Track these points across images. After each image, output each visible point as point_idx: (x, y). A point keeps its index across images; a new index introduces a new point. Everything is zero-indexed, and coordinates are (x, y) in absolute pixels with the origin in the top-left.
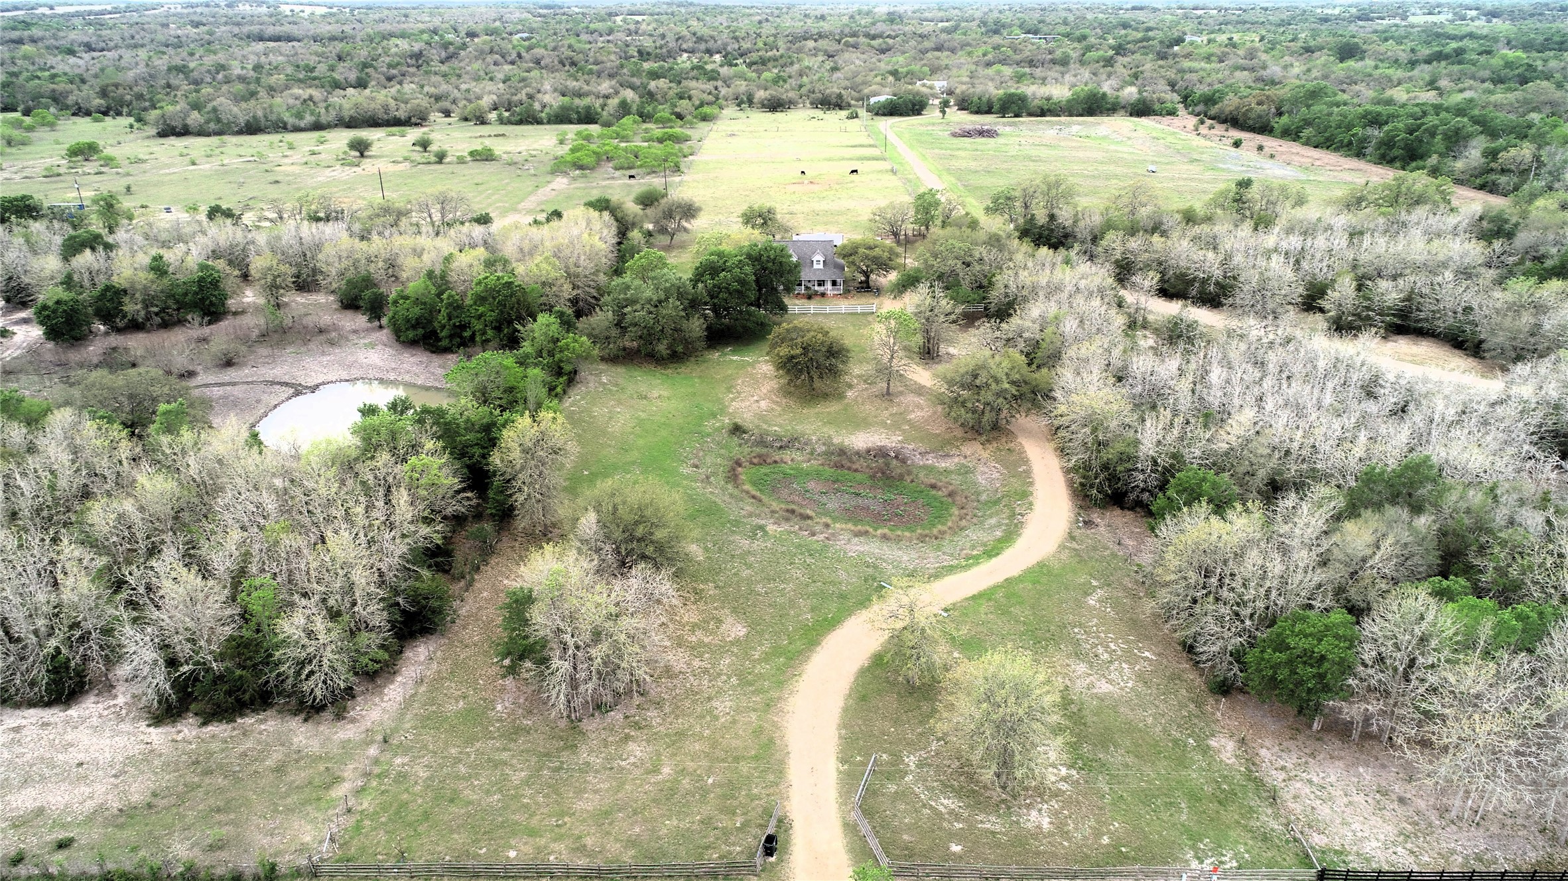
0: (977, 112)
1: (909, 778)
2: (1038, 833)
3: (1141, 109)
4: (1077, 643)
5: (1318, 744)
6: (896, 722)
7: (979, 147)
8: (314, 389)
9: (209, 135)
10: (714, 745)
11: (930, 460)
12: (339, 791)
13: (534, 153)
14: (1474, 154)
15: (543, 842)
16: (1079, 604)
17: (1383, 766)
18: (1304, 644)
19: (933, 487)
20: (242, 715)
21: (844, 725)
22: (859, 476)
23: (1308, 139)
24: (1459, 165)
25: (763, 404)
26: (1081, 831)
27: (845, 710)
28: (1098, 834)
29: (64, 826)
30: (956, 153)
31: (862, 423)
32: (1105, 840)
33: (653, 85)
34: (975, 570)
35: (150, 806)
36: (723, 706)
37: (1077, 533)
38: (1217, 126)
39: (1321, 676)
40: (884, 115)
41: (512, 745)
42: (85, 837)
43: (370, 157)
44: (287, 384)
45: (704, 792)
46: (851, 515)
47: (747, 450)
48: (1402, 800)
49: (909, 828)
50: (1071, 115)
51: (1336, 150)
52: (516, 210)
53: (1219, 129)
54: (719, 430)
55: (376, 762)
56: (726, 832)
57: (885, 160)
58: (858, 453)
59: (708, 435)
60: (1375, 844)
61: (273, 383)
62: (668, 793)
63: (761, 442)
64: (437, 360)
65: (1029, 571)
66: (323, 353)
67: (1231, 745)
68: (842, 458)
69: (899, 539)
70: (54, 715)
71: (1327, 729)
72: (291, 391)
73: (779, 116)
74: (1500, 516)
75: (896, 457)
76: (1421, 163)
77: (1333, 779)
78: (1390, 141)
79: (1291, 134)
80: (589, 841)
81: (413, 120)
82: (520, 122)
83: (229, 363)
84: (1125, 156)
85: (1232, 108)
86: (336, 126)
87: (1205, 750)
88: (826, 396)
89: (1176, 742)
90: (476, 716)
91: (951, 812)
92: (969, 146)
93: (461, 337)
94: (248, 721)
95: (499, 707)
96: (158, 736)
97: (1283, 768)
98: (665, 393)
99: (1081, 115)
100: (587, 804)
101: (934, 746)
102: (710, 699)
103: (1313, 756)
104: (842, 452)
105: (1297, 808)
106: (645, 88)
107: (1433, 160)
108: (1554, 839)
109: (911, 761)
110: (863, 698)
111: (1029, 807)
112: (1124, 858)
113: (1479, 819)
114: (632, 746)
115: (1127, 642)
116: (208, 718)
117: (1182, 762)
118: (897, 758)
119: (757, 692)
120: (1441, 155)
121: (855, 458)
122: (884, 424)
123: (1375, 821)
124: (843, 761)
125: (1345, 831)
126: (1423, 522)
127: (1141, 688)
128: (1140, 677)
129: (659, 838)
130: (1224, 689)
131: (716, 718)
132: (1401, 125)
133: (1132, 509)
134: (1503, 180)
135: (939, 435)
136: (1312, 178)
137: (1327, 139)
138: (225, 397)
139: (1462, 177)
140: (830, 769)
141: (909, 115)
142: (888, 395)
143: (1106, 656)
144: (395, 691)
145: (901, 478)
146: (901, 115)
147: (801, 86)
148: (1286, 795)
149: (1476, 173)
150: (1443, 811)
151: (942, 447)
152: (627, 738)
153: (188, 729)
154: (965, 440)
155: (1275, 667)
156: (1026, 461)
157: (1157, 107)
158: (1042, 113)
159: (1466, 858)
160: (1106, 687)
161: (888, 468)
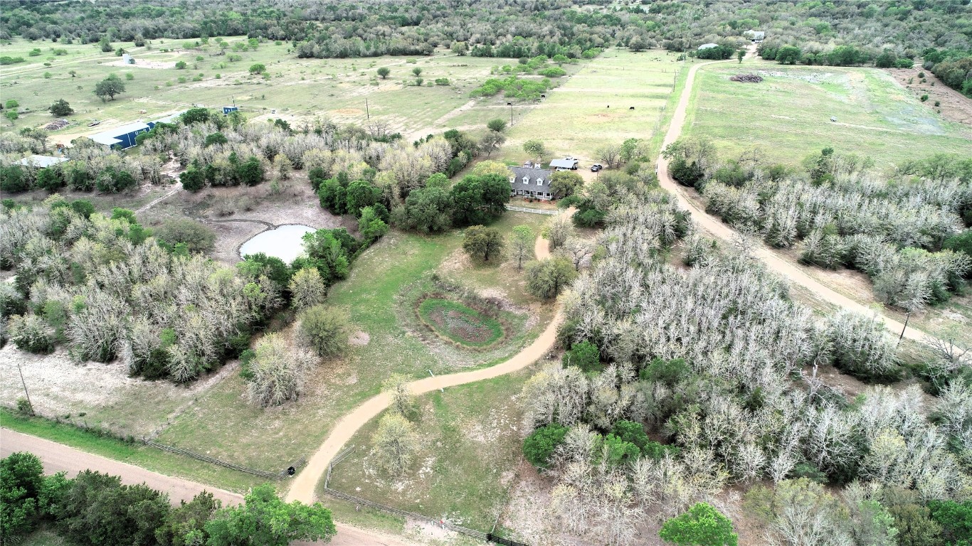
0: (767, 59)
1: (366, 458)
2: (394, 492)
3: (884, 63)
8: (276, 227)
10: (306, 428)
12: (170, 416)
13: (472, 81)
15: (221, 450)
16: (506, 397)
19: (502, 323)
20: (158, 379)
21: (359, 431)
25: (457, 265)
26: (412, 495)
27: (365, 425)
28: (417, 498)
29: (86, 408)
30: (718, 96)
31: (495, 283)
32: (418, 501)
34: (476, 372)
35: (112, 407)
36: (322, 412)
38: (931, 79)
39: (537, 455)
40: (703, 58)
41: (237, 411)
42: (90, 414)
43: (386, 79)
44: (264, 223)
45: (288, 445)
46: (455, 332)
47: (433, 289)
49: (348, 477)
52: (431, 124)
54: (427, 276)
55: (189, 407)
57: (667, 98)
58: (481, 300)
59: (421, 279)
61: (261, 222)
62: (275, 443)
63: (442, 286)
64: (333, 218)
65: (499, 377)
66: (290, 208)
67: (511, 476)
68: (472, 301)
69: (462, 349)
70: (103, 366)
72: (267, 227)
75: (497, 304)
80: (236, 454)
81: (425, 52)
82: (482, 56)
83: (248, 210)
85: (941, 69)
86: (386, 54)
87: (497, 476)
88: (490, 264)
89: (488, 469)
91: (369, 475)
92: (732, 89)
93: (344, 209)
94: (158, 382)
96: (129, 381)
97: (524, 491)
98: (417, 252)
99: (838, 65)
100: (244, 440)
102: (319, 408)
104: (474, 298)
105: (512, 509)
109: (373, 452)
111: (401, 481)
114: (277, 421)
116: (148, 378)
118: (368, 449)
119: (339, 409)
121: (478, 302)
122: (504, 285)
127: (496, 442)
128: (500, 437)
129: (259, 459)
131: (315, 417)
138: (237, 228)
141: (719, 60)
142: (520, 268)
143: (495, 425)
144: (213, 380)
145: (493, 316)
146: (714, 59)
148: (513, 503)
151: (521, 303)
152: (278, 417)
153: (139, 381)
154: (535, 300)
156: (552, 318)
157: (897, 61)
160: (481, 439)
161: (489, 310)
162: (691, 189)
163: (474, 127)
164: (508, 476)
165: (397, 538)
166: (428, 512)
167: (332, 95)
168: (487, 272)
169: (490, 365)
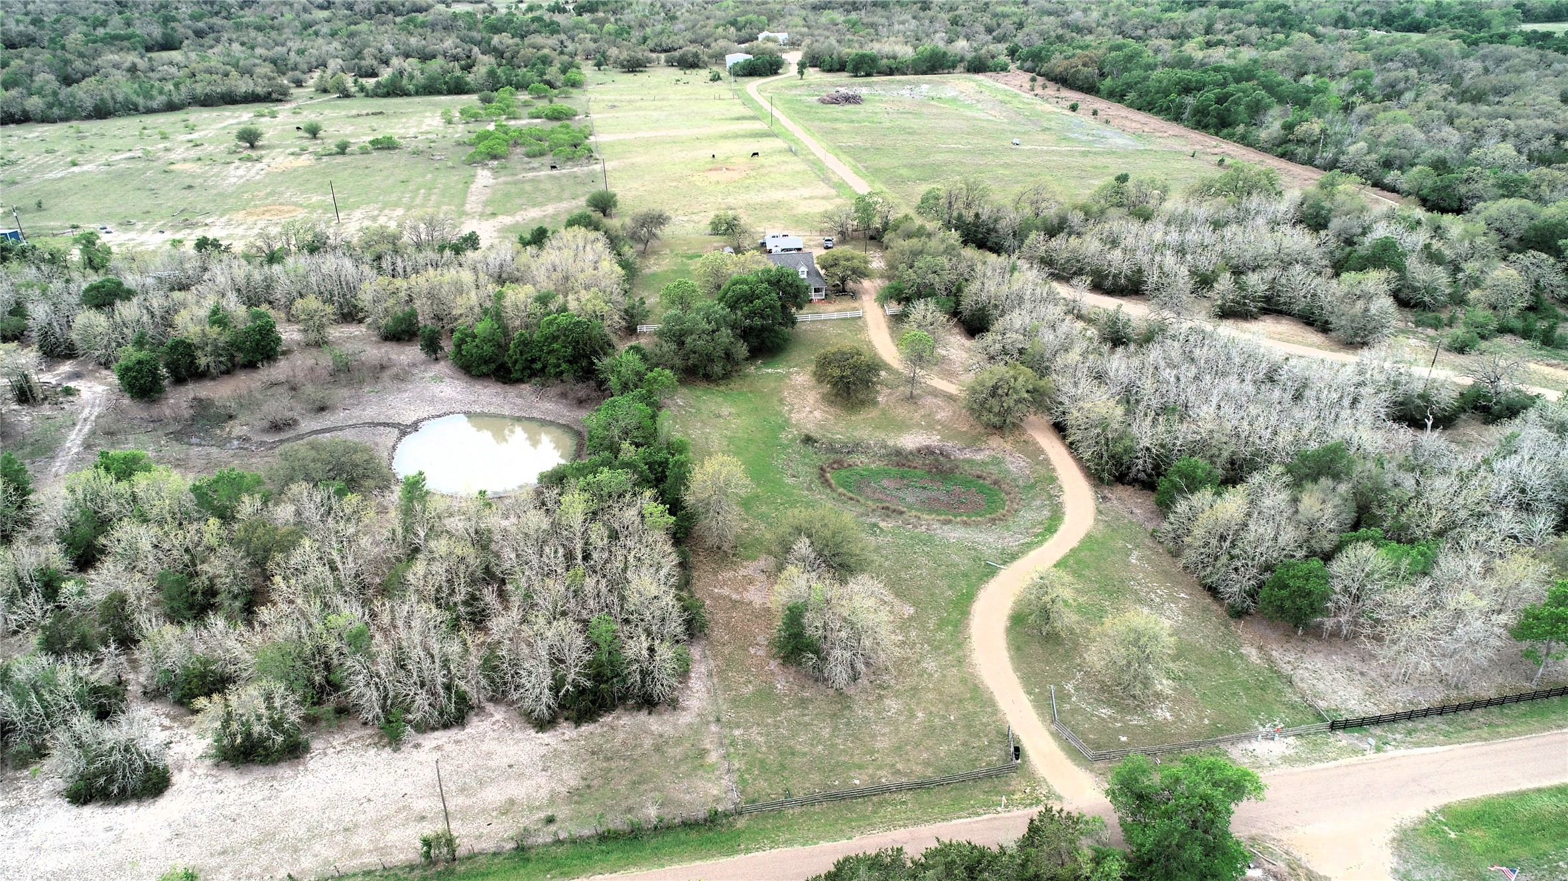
0: (830, 71)
1: (1074, 699)
2: (1166, 722)
3: (978, 66)
4: (1136, 593)
5: (1304, 644)
6: (1047, 662)
7: (854, 117)
8: (415, 426)
9: (54, 121)
10: (941, 693)
11: (968, 455)
12: (712, 758)
13: (430, 137)
14: (1272, 125)
15: (870, 771)
16: (1128, 564)
17: (1346, 653)
18: (1300, 583)
19: (979, 477)
21: (1017, 669)
22: (918, 472)
23: (1132, 102)
24: (1263, 134)
25: (817, 413)
26: (1190, 717)
27: (1012, 658)
28: (1202, 719)
29: (538, 808)
30: (838, 125)
31: (903, 427)
32: (1206, 721)
33: (496, 39)
34: (1046, 545)
35: (586, 787)
36: (930, 665)
37: (1101, 507)
38: (1048, 84)
39: (1311, 605)
40: (745, 75)
41: (806, 712)
42: (560, 813)
43: (262, 147)
44: (394, 425)
45: (953, 725)
46: (930, 506)
47: (824, 457)
48: (1362, 674)
49: (1090, 730)
50: (916, 74)
51: (1158, 113)
53: (1052, 90)
54: (794, 440)
55: (722, 735)
56: (982, 749)
57: (776, 136)
58: (911, 453)
59: (788, 446)
60: (1353, 702)
61: (374, 424)
62: (929, 730)
63: (831, 449)
64: (512, 391)
65: (1082, 542)
67: (1254, 652)
68: (900, 458)
69: (977, 524)
71: (1306, 633)
72: (397, 431)
73: (640, 77)
74: (1388, 479)
75: (941, 454)
76: (1230, 130)
77: (1319, 665)
78: (1204, 110)
79: (1116, 96)
80: (899, 766)
83: (322, 408)
84: (984, 124)
85: (1060, 69)
87: (1241, 656)
88: (863, 403)
89: (1222, 653)
90: (766, 695)
91: (1110, 717)
92: (841, 115)
93: (531, 369)
94: (608, 719)
95: (779, 686)
97: (1289, 662)
98: (733, 410)
99: (927, 74)
100: (882, 744)
101: (1078, 675)
102: (918, 662)
103: (1304, 652)
104: (898, 452)
105: (1305, 686)
106: (489, 44)
107: (1241, 129)
108: (1448, 686)
109: (1070, 687)
110: (1018, 648)
111: (1154, 707)
112: (1221, 731)
113: (1406, 679)
114: (887, 702)
115: (1167, 588)
117: (1231, 666)
118: (1061, 689)
119: (947, 653)
120: (1247, 125)
121: (910, 457)
122: (919, 425)
123: (1350, 688)
124: (1029, 693)
125: (1335, 696)
126: (1343, 488)
127: (1187, 619)
128: (1184, 612)
129: (942, 759)
130: (1238, 614)
131: (931, 675)
132: (1211, 95)
133: (1129, 484)
134: (1300, 150)
135: (966, 433)
136: (1149, 148)
137: (1149, 104)
139: (1265, 145)
140: (1025, 701)
141: (767, 75)
142: (911, 398)
143: (1158, 600)
144: (695, 686)
145: (952, 471)
147: (645, 39)
148: (1296, 679)
149: (1277, 142)
150: (1387, 677)
151: (973, 442)
152: (880, 697)
153: (567, 731)
154: (988, 435)
155: (1282, 600)
156: (1042, 452)
157: (991, 63)
158: (891, 72)
159: (1404, 703)
163: (550, 209)
166: (1234, 729)
167: (190, 187)
169: (1050, 530)
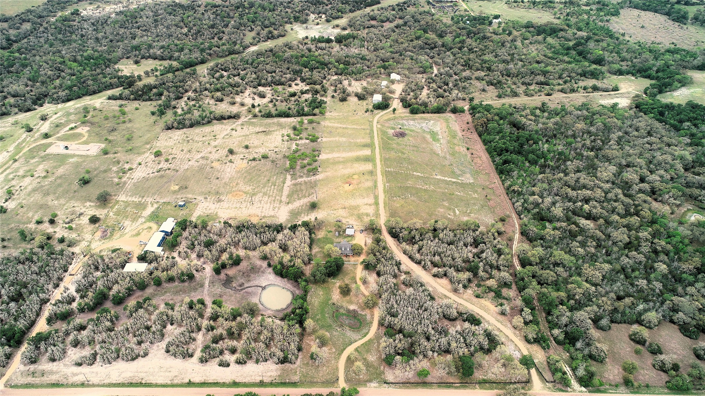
0: (405, 107)
1: (350, 372)
3: (454, 111)
6: (350, 364)
7: (398, 148)
10: (332, 368)
11: (361, 313)
12: (298, 373)
13: (277, 150)
16: (373, 346)
19: (361, 319)
21: (345, 365)
22: (350, 316)
25: (338, 297)
31: (352, 303)
32: (367, 379)
34: (362, 340)
35: (281, 375)
37: (377, 331)
40: (377, 109)
41: (313, 367)
43: (234, 153)
45: (331, 373)
46: (349, 325)
47: (335, 309)
48: (396, 374)
49: (350, 377)
50: (432, 113)
54: (331, 304)
55: (300, 369)
56: (333, 378)
58: (351, 310)
60: (391, 379)
61: (257, 286)
62: (328, 374)
63: (337, 307)
65: (369, 340)
66: (262, 276)
68: (349, 312)
69: (355, 331)
72: (261, 288)
75: (356, 311)
77: (391, 372)
80: (321, 379)
82: (267, 117)
84: (435, 158)
87: (380, 368)
88: (347, 294)
89: (377, 367)
90: (307, 364)
91: (354, 376)
92: (395, 146)
97: (387, 370)
98: (322, 293)
99: (435, 113)
100: (320, 375)
102: (331, 361)
103: (390, 369)
110: (347, 361)
111: (361, 375)
115: (377, 352)
116: (281, 363)
117: (377, 370)
119: (336, 360)
124: (344, 370)
128: (377, 358)
129: (327, 379)
135: (363, 307)
141: (384, 109)
142: (357, 295)
143: (374, 355)
144: (299, 360)
145: (357, 316)
148: (385, 374)
151: (363, 310)
152: (323, 367)
156: (374, 315)
160: (372, 359)
161: (354, 315)
162: (396, 239)
164: (382, 367)
165: (367, 388)
166: (370, 381)
167: (218, 178)
168: (348, 298)
169: (365, 336)
